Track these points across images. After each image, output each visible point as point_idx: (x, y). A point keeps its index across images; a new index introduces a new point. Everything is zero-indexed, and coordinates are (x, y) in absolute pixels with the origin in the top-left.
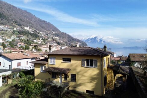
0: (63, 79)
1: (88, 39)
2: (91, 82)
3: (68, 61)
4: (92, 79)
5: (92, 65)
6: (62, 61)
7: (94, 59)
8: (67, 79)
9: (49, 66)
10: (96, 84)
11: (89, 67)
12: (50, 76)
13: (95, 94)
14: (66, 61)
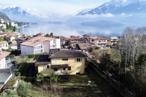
0: (63, 70)
1: (7, 8)
2: (78, 70)
3: (66, 60)
4: (78, 68)
5: (79, 61)
6: (62, 60)
7: (81, 58)
8: (65, 70)
9: (52, 64)
10: (80, 70)
11: (78, 62)
12: (53, 70)
13: (81, 73)
14: (64, 60)
